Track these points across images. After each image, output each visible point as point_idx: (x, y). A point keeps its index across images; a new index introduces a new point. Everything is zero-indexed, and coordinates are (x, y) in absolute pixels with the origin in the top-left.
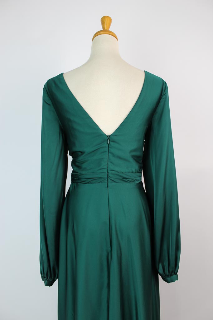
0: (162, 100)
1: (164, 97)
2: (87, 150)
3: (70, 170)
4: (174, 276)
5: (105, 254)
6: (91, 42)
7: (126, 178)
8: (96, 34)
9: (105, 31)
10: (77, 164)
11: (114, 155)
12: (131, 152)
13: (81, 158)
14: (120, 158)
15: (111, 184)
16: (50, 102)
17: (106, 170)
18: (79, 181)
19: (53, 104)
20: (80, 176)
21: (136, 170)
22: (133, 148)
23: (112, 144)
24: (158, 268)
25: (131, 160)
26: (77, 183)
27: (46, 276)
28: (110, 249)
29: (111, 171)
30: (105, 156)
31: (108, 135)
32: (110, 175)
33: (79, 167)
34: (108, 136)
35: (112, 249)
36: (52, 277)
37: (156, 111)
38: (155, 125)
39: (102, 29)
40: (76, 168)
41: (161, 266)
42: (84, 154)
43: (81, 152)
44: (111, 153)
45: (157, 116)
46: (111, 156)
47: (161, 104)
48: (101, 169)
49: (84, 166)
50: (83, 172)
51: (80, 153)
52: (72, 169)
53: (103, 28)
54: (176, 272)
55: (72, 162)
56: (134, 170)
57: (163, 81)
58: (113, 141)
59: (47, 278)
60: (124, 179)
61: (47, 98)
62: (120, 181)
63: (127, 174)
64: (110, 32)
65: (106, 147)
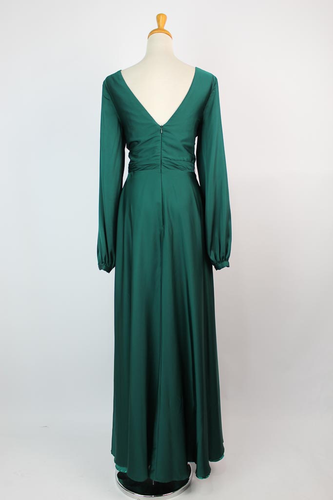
0: (212, 94)
1: (214, 91)
2: (142, 139)
3: (127, 160)
4: (225, 262)
5: (158, 233)
6: (147, 40)
7: (177, 165)
8: (151, 32)
9: (160, 29)
10: (134, 153)
11: (166, 144)
12: (183, 141)
13: (137, 148)
14: (172, 146)
15: (164, 169)
16: (109, 97)
17: (159, 157)
18: (135, 169)
19: (112, 99)
20: (136, 164)
21: (187, 159)
22: (184, 138)
23: (164, 133)
24: (209, 254)
25: (182, 148)
26: (134, 171)
27: (104, 261)
28: (162, 228)
29: (164, 159)
30: (159, 145)
31: (161, 125)
32: (163, 161)
33: (135, 156)
34: (161, 127)
35: (164, 227)
36: (110, 263)
37: (207, 105)
38: (206, 118)
39: (157, 27)
40: (132, 158)
41: (212, 253)
42: (140, 143)
43: (137, 141)
44: (164, 142)
45: (207, 110)
46: (163, 144)
47: (211, 98)
48: (154, 156)
49: (140, 154)
50: (139, 160)
51: (136, 143)
52: (129, 160)
53: (159, 26)
54: (226, 258)
55: (129, 153)
56: (185, 159)
57: (213, 76)
58: (166, 131)
59: (105, 263)
60: (176, 166)
61: (106, 94)
62: (173, 168)
63: (180, 162)
64: (165, 30)
65: (159, 136)
